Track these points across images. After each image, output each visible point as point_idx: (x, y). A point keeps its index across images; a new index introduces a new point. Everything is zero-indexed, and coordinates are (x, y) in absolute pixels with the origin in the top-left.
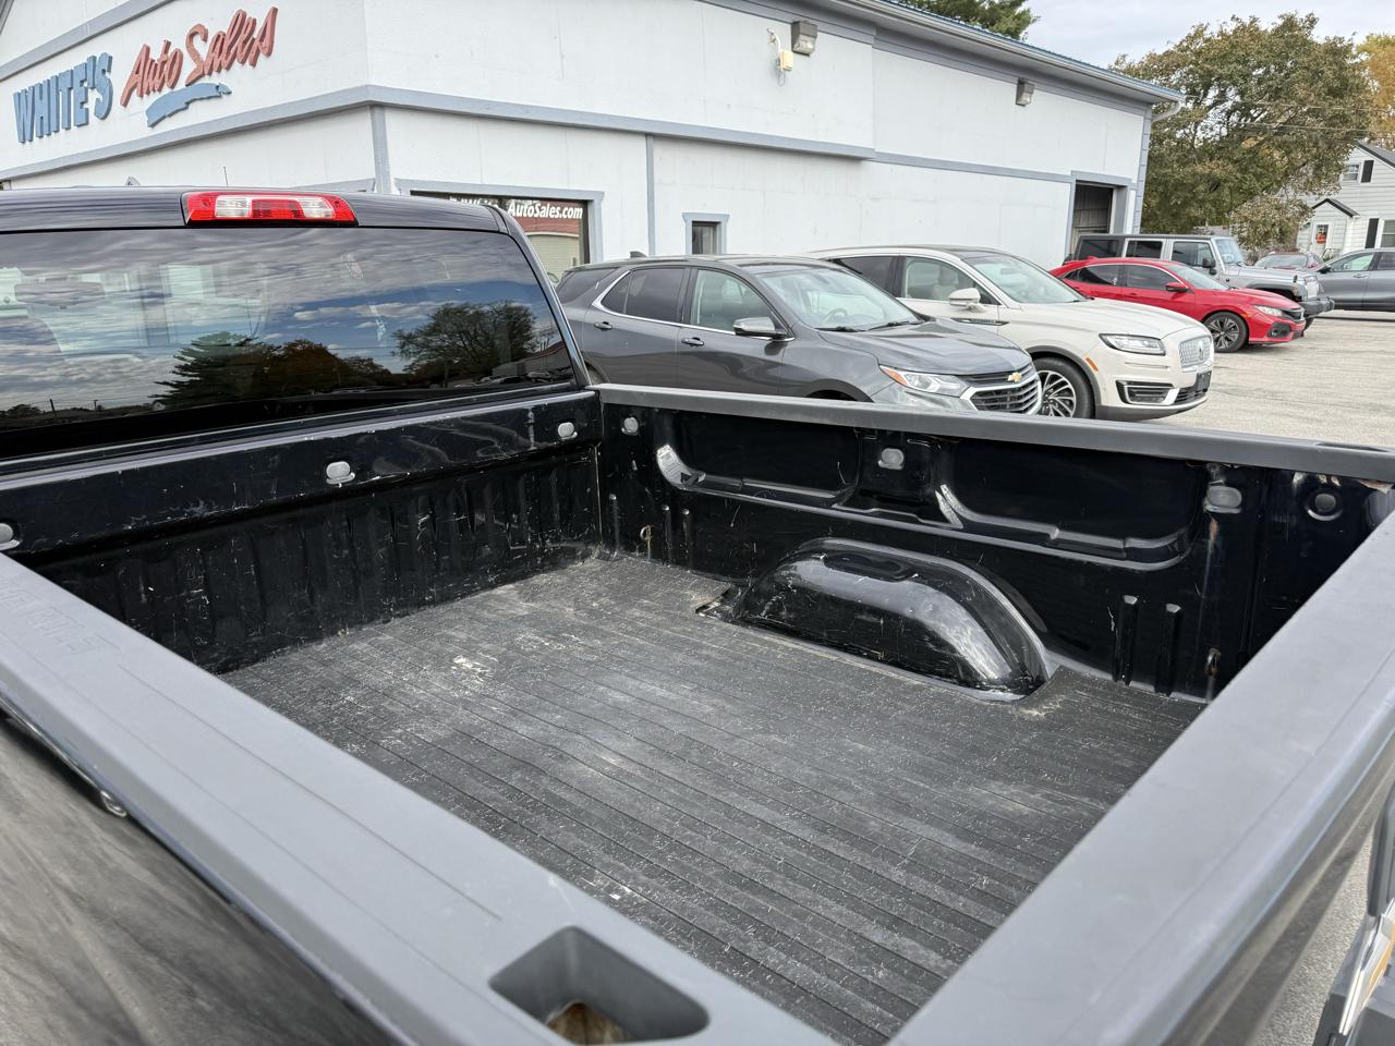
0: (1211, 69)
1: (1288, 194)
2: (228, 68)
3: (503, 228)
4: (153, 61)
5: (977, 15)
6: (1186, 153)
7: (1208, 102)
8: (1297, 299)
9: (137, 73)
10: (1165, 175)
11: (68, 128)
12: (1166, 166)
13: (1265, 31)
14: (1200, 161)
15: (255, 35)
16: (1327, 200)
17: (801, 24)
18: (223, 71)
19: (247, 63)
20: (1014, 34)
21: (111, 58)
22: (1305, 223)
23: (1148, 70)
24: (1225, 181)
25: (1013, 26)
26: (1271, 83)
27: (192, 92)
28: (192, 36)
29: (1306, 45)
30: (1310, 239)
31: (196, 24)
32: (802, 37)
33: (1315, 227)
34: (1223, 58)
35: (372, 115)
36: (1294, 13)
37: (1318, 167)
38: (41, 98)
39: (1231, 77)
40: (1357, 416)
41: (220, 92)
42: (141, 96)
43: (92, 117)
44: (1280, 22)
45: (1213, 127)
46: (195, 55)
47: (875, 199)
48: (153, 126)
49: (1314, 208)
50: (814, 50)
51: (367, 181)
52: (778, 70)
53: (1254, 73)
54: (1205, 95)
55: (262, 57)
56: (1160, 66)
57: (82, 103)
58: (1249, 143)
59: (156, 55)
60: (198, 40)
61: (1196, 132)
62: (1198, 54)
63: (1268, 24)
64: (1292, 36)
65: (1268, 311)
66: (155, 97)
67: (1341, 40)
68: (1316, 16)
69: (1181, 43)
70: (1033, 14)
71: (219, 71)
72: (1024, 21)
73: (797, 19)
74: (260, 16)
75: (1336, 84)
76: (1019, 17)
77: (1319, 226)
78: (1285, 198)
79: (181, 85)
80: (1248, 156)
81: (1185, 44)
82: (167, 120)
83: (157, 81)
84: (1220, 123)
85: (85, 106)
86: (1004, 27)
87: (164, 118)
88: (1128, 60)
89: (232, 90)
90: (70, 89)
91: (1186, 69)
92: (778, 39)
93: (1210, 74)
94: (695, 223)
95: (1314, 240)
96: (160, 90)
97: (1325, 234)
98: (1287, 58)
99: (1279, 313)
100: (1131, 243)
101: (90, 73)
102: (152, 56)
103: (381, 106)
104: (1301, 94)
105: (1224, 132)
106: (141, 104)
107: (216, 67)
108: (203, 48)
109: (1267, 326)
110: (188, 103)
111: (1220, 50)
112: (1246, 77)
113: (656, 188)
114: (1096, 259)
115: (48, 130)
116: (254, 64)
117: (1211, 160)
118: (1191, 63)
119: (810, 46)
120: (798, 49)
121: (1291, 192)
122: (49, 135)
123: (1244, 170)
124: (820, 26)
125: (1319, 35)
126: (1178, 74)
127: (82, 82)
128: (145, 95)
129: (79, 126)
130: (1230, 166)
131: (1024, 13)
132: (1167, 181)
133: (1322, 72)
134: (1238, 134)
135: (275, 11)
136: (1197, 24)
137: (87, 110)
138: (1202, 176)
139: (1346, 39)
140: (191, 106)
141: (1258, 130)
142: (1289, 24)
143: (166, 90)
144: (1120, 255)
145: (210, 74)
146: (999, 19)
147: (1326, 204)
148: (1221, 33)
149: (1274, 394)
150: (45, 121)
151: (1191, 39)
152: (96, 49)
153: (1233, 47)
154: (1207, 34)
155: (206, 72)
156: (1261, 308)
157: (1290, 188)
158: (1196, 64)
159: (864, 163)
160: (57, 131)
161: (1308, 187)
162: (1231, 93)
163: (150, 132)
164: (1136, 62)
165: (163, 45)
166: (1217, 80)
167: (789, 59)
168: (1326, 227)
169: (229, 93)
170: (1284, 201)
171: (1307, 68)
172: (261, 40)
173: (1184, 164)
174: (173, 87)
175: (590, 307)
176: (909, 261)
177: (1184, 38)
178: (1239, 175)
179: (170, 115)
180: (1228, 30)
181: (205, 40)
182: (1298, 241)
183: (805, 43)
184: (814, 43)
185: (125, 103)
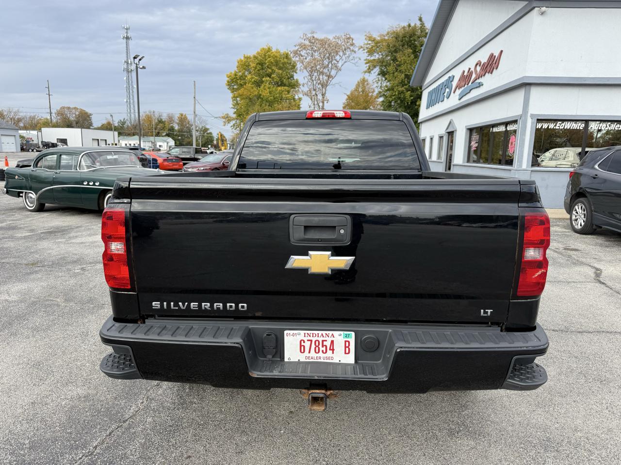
2: (484, 75)
4: (464, 76)
9: (460, 80)
11: (439, 103)
15: (494, 62)
18: (483, 77)
21: (454, 76)
27: (473, 85)
31: (478, 60)
35: (525, 88)
38: (434, 93)
41: (480, 85)
42: (459, 89)
43: (445, 98)
46: (476, 72)
48: (460, 99)
51: (519, 115)
55: (495, 70)
59: (466, 73)
60: (478, 66)
66: (462, 89)
71: (481, 77)
74: (497, 54)
79: (470, 83)
82: (464, 97)
83: (464, 83)
85: (444, 94)
87: (463, 96)
89: (483, 83)
90: (442, 89)
96: (464, 86)
101: (448, 83)
102: (464, 74)
103: (530, 84)
106: (458, 92)
108: (478, 68)
110: (471, 90)
115: (434, 104)
116: (491, 73)
127: (445, 86)
129: (441, 102)
135: (502, 52)
137: (444, 96)
140: (472, 91)
143: (466, 86)
145: (479, 78)
150: (434, 101)
152: (450, 74)
160: (436, 104)
163: (459, 102)
165: (468, 69)
169: (483, 85)
172: (496, 63)
174: (468, 84)
175: (593, 168)
179: (465, 95)
181: (480, 66)
185: (454, 92)
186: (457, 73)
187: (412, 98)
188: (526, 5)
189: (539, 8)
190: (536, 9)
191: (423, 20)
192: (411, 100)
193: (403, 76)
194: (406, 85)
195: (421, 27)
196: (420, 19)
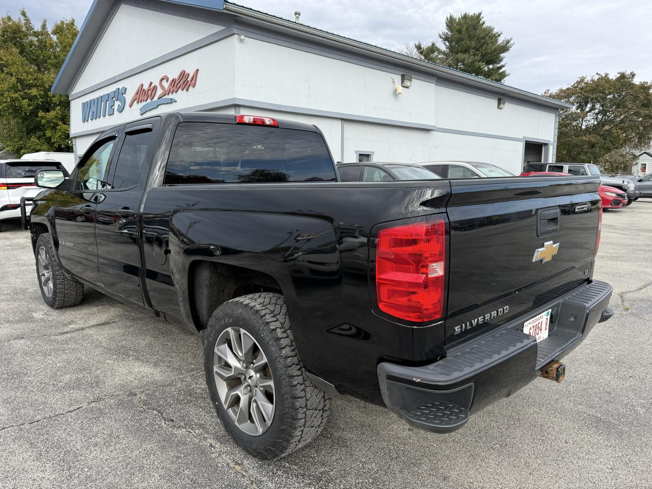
0: (587, 95)
1: (626, 149)
2: (176, 92)
3: (317, 131)
4: (144, 90)
5: (482, 73)
6: (579, 132)
7: (587, 109)
8: (625, 190)
9: (137, 94)
10: (568, 141)
11: (105, 116)
12: (569, 137)
13: (612, 79)
14: (585, 135)
15: (189, 79)
16: (645, 153)
17: (406, 76)
18: (174, 93)
19: (185, 89)
20: (499, 80)
21: (126, 89)
22: (635, 163)
23: (558, 96)
24: (596, 144)
25: (498, 77)
26: (615, 101)
27: (161, 101)
28: (162, 80)
29: (632, 86)
30: (638, 170)
31: (164, 75)
32: (406, 81)
33: (640, 164)
34: (593, 91)
35: (235, 109)
36: (624, 71)
37: (639, 138)
38: (94, 104)
39: (597, 99)
40: (645, 233)
41: (172, 101)
42: (138, 103)
43: (116, 112)
44: (619, 75)
45: (590, 120)
46: (162, 87)
47: (436, 147)
48: (142, 115)
49: (639, 156)
50: (410, 86)
52: (396, 93)
53: (608, 97)
54: (586, 106)
55: (191, 88)
56: (566, 94)
57: (112, 106)
58: (607, 127)
59: (146, 87)
60: (164, 82)
61: (583, 122)
62: (582, 89)
63: (613, 76)
64: (624, 81)
65: (610, 194)
66: (144, 103)
67: (647, 83)
68: (635, 73)
69: (574, 85)
70: (507, 72)
71: (172, 93)
72: (503, 75)
73: (404, 73)
74: (191, 72)
75: (646, 102)
76: (501, 74)
77: (642, 164)
78: (625, 152)
79: (156, 98)
80: (606, 133)
81: (576, 85)
82: (150, 112)
83: (146, 97)
84: (593, 119)
85: (113, 107)
86: (494, 78)
87: (147, 111)
88: (550, 92)
89: (177, 100)
90: (107, 101)
91: (577, 95)
92: (396, 82)
93: (587, 97)
94: (360, 155)
95: (640, 170)
96: (146, 101)
97: (645, 167)
98: (623, 91)
99: (615, 195)
100: (549, 166)
101: (116, 95)
102: (144, 88)
103: (239, 106)
104: (630, 106)
105: (596, 123)
106: (137, 107)
107: (171, 92)
108: (166, 85)
109: (610, 201)
110: (158, 106)
111: (592, 87)
112: (604, 99)
113: (345, 140)
114: (534, 172)
115: (96, 116)
116: (187, 90)
117: (589, 135)
118: (579, 93)
119: (409, 84)
120: (404, 85)
121: (628, 150)
122: (96, 119)
123: (605, 139)
124: (413, 76)
125: (637, 81)
126: (573, 98)
127: (113, 98)
128: (139, 103)
129: (109, 115)
130: (598, 137)
131: (503, 72)
132: (569, 144)
133: (639, 97)
134: (601, 124)
135: (198, 70)
136: (581, 76)
137: (114, 109)
138: (586, 141)
139: (649, 83)
140: (159, 107)
141: (611, 121)
142: (623, 76)
143: (149, 101)
144: (545, 171)
145: (168, 94)
146: (492, 75)
147: (645, 154)
148: (592, 80)
149: (610, 226)
150: (95, 114)
151: (578, 83)
152: (120, 85)
153: (597, 86)
154: (586, 81)
155: (167, 93)
156: (607, 193)
157: (627, 147)
158: (581, 93)
159: (431, 132)
160: (99, 117)
161: (636, 147)
162: (598, 106)
164: (554, 93)
165: (149, 83)
166: (591, 100)
167: (400, 89)
168: (645, 164)
169: (176, 101)
170: (624, 153)
171: (632, 95)
172: (191, 81)
173: (578, 137)
174: (152, 99)
176: (450, 166)
177: (575, 82)
178: (602, 141)
179: (150, 110)
180: (595, 79)
181: (167, 81)
182: (633, 171)
183: (407, 83)
184: (410, 83)
185: (131, 106)
186: (132, 86)
187: (31, 108)
188: (224, 30)
189: (238, 36)
190: (236, 35)
191: (27, 15)
192: (31, 110)
193: (13, 79)
194: (20, 91)
195: (26, 24)
196: (24, 14)
